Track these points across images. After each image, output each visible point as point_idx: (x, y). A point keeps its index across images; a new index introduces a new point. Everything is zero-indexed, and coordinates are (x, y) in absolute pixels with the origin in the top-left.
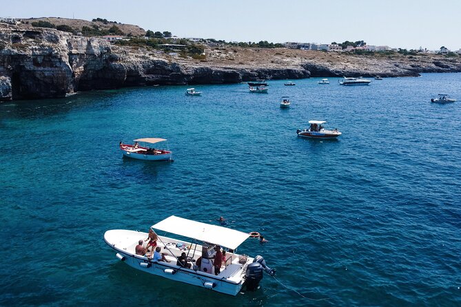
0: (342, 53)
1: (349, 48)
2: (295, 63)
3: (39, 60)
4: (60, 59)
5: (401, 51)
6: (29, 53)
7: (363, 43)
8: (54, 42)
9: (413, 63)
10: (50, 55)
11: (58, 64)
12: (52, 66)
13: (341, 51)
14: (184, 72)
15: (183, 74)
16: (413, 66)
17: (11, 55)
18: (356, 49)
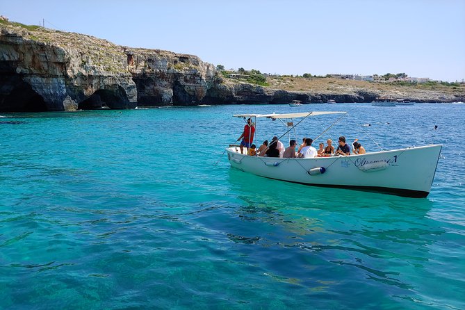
0: (386, 84)
1: (392, 80)
2: (349, 90)
3: (188, 78)
4: (201, 77)
5: (442, 83)
6: (183, 72)
7: (404, 75)
8: (196, 65)
9: (457, 94)
10: (195, 74)
11: (199, 81)
12: (194, 83)
13: (384, 81)
14: (266, 93)
15: (265, 95)
16: (456, 96)
17: (174, 74)
18: (399, 80)
